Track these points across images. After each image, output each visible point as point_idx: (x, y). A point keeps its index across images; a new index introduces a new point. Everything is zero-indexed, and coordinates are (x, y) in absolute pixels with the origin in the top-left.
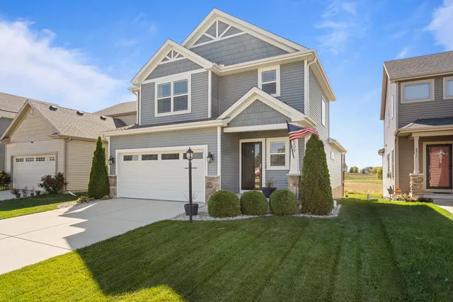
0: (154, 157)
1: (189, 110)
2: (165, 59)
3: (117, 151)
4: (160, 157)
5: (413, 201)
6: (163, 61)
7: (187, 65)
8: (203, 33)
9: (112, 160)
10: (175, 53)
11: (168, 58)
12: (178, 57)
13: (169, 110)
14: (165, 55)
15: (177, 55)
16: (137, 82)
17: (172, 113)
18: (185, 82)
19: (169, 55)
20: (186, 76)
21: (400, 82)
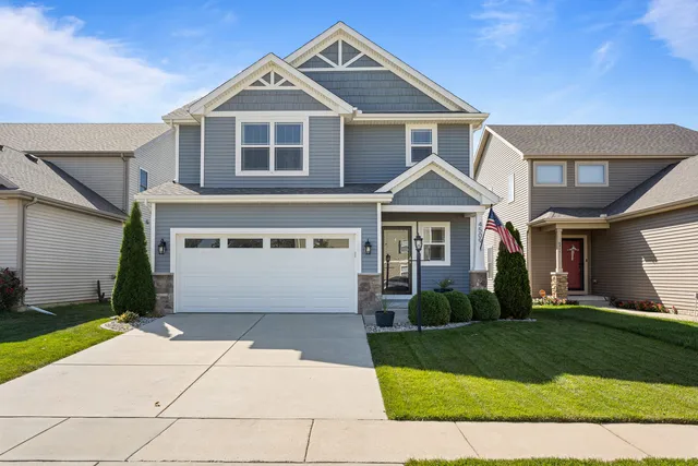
0: (257, 243)
1: (305, 171)
2: (257, 83)
3: (173, 231)
4: (267, 243)
5: (562, 304)
6: (253, 84)
7: (301, 101)
8: (316, 52)
9: (164, 245)
10: (278, 78)
11: (262, 81)
12: (283, 85)
13: (266, 167)
14: (258, 77)
15: (283, 81)
16: (201, 112)
17: (272, 172)
18: (297, 128)
19: (267, 77)
20: (301, 117)
21: (532, 160)
